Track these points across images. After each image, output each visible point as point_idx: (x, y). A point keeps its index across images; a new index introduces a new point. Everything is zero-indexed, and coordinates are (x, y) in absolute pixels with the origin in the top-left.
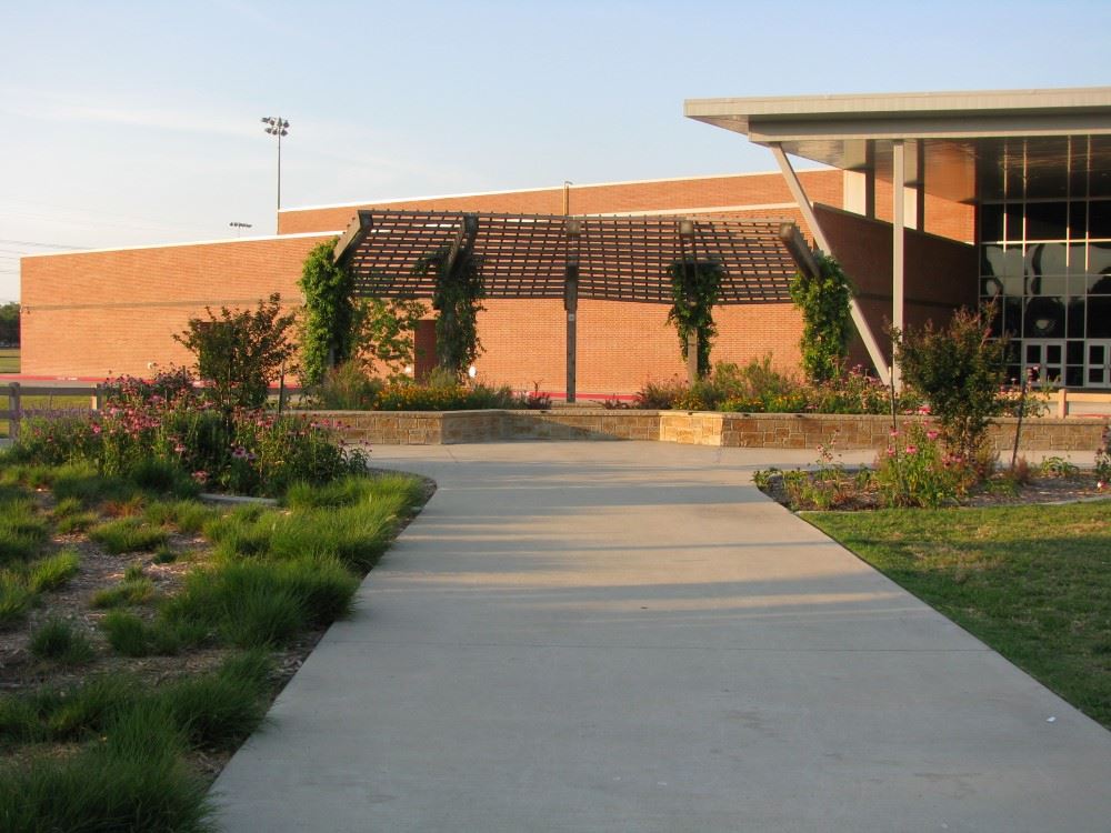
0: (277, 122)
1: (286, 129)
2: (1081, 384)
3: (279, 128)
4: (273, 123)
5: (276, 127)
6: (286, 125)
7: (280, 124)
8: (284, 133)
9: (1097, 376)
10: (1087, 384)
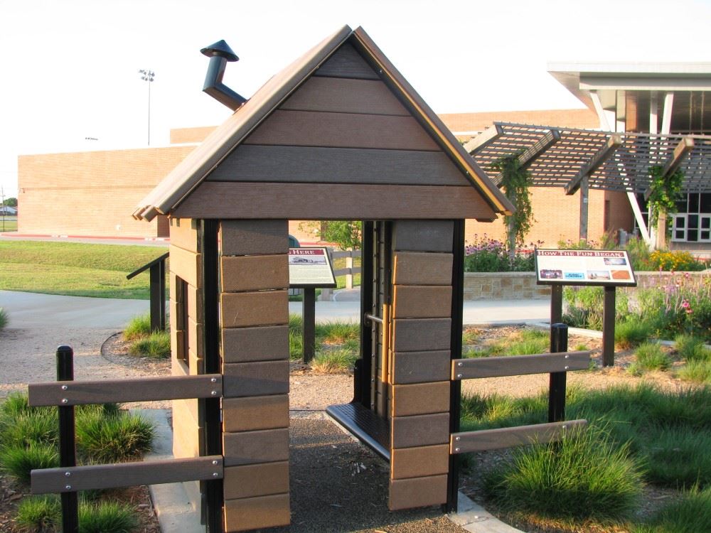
0: (148, 73)
1: (153, 78)
2: (696, 240)
3: (150, 77)
4: (145, 73)
5: (147, 76)
6: (153, 75)
7: (149, 74)
8: (152, 80)
9: (705, 235)
10: (700, 240)
